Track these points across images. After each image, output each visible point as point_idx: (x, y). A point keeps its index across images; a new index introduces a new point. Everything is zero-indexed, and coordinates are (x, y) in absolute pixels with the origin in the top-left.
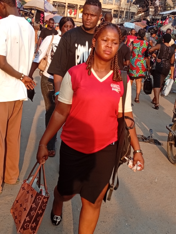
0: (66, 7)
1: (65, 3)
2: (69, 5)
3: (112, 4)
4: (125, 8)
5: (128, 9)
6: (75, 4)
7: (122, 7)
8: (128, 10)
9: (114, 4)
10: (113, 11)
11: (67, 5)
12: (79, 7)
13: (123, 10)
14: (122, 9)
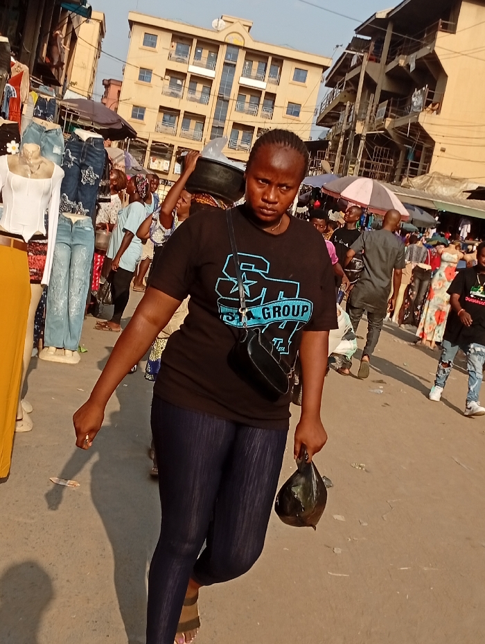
1: (147, 141)
2: (155, 144)
6: (167, 144)
11: (150, 144)
12: (175, 150)
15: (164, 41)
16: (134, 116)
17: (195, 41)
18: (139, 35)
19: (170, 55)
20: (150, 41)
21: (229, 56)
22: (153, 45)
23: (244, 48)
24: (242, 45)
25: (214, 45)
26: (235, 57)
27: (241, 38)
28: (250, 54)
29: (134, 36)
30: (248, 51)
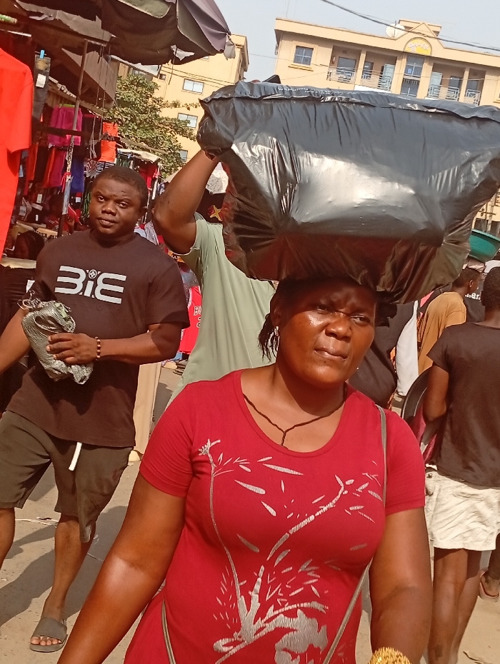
15: (322, 55)
17: (363, 56)
18: (289, 48)
19: (329, 74)
20: (303, 57)
21: (410, 70)
22: (307, 61)
23: (430, 58)
24: (429, 54)
25: (391, 57)
26: (418, 71)
27: (428, 45)
28: (440, 65)
29: (282, 52)
30: (438, 62)
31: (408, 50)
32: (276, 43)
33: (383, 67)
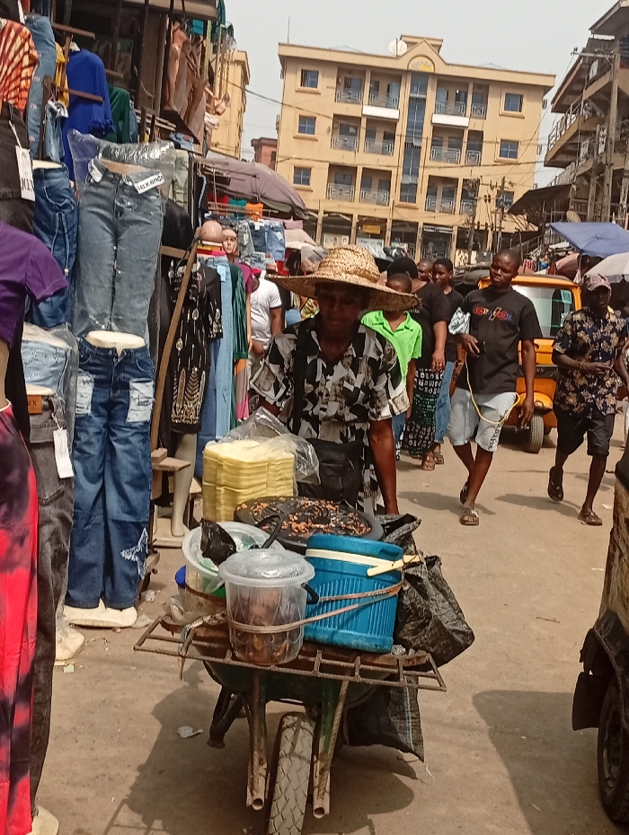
0: (320, 222)
1: (317, 212)
2: (327, 215)
3: (452, 212)
4: (486, 224)
5: (498, 226)
6: (344, 214)
7: (479, 223)
8: (497, 230)
9: (457, 211)
10: (455, 233)
11: (321, 216)
13: (481, 228)
14: (478, 227)
15: (328, 78)
16: (296, 181)
17: (368, 76)
18: (294, 72)
19: (337, 95)
20: (308, 79)
21: (415, 89)
22: (314, 84)
23: (433, 75)
25: (396, 76)
26: (424, 89)
28: (444, 82)
29: (289, 76)
30: (441, 78)
31: (410, 68)
32: (281, 68)
33: (389, 86)
